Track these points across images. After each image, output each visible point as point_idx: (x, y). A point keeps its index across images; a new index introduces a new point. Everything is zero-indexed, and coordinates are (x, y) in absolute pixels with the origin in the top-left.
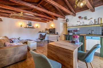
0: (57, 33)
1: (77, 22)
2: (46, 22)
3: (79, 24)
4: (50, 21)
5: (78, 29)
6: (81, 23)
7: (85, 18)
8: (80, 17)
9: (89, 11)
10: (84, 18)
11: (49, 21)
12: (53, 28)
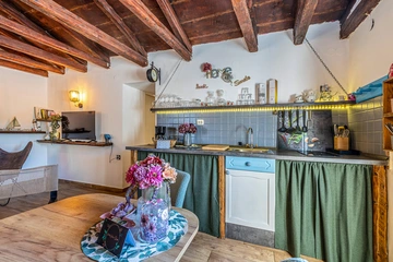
0: (107, 137)
1: (198, 87)
2: (45, 73)
3: (203, 100)
4: (69, 71)
5: (201, 122)
6: (210, 95)
7: (227, 76)
8: (206, 67)
9: (239, 44)
10: (220, 74)
11: (60, 70)
12: (84, 109)
